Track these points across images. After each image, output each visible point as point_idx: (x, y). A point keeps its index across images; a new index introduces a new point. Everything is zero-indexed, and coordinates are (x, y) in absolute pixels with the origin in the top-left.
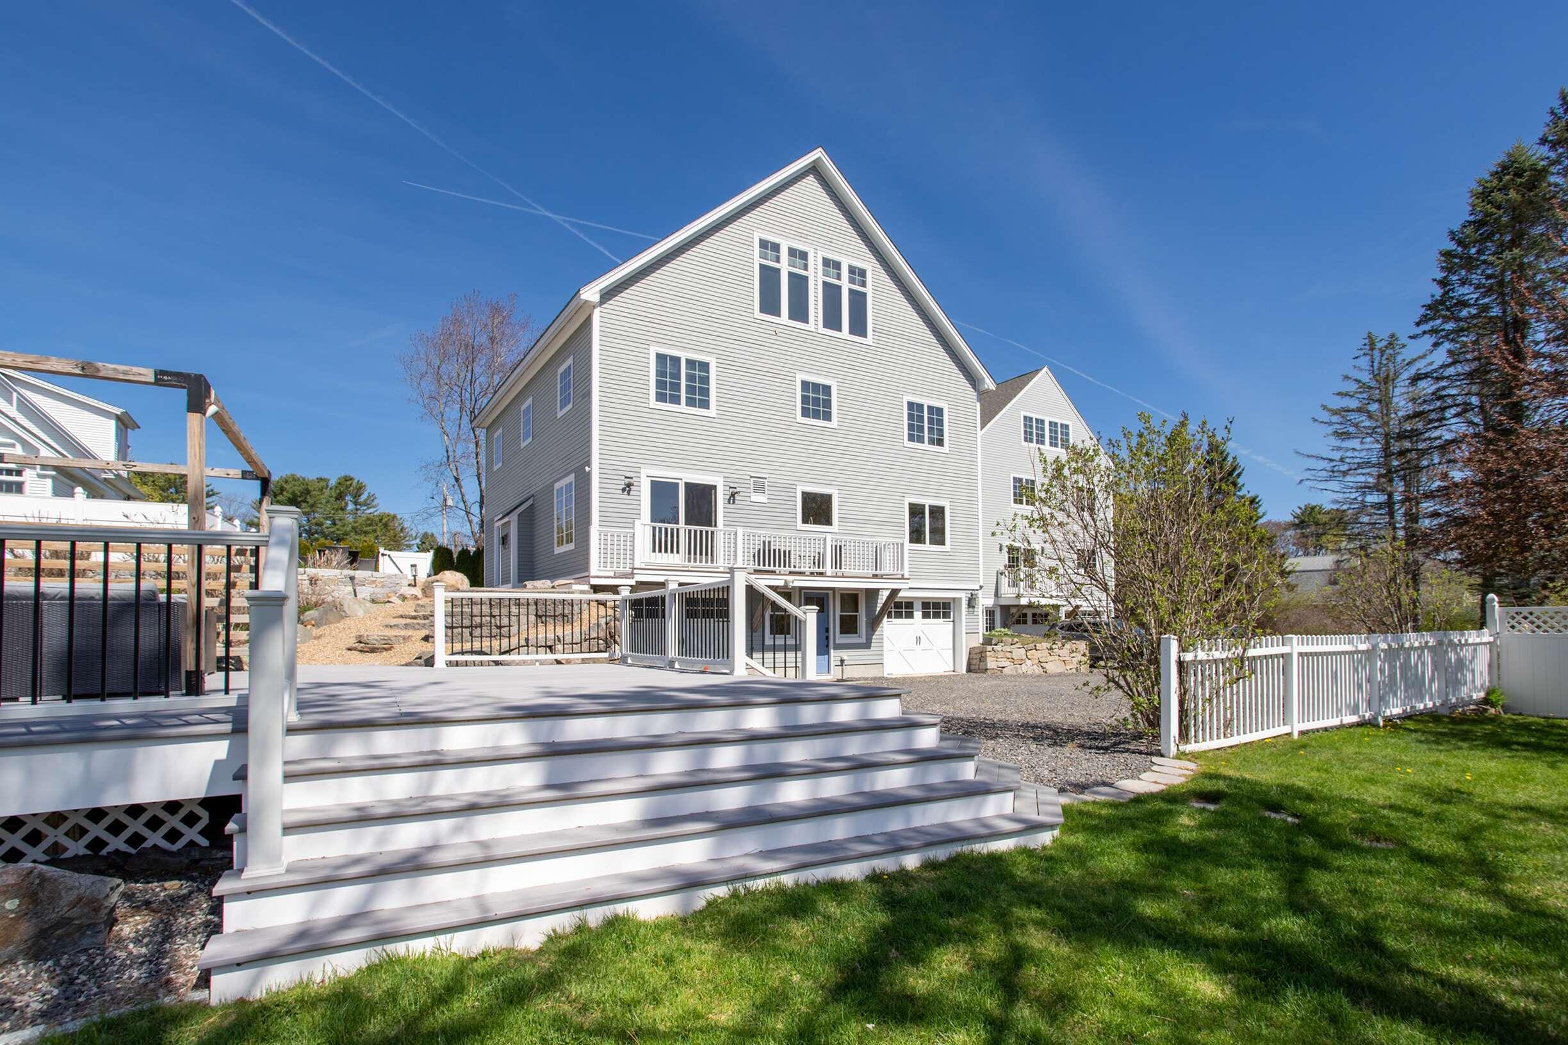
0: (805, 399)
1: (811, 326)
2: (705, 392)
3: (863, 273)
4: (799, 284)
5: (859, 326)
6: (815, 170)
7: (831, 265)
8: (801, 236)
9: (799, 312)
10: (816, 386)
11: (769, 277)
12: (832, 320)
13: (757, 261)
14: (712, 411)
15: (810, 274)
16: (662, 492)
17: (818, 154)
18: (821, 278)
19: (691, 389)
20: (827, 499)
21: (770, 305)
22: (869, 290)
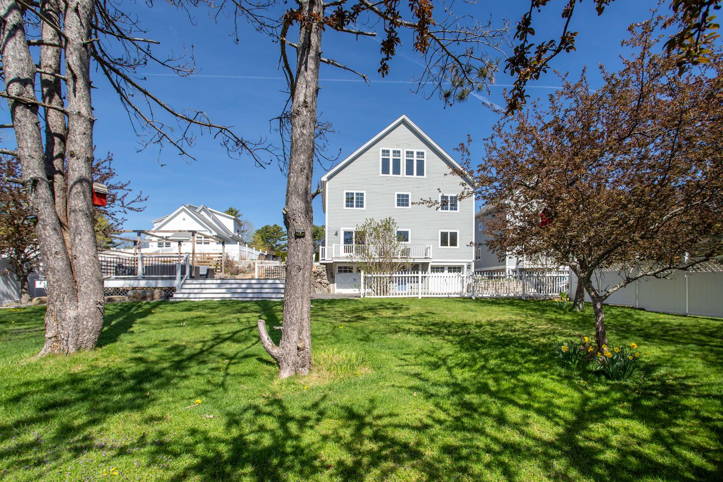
0: (398, 200)
1: (401, 175)
2: (362, 202)
3: (422, 153)
4: (397, 163)
5: (420, 172)
6: (403, 122)
7: (410, 153)
8: (398, 146)
9: (397, 171)
10: (403, 195)
11: (385, 162)
12: (409, 172)
13: (381, 157)
14: (365, 208)
15: (401, 158)
16: (348, 234)
17: (404, 117)
18: (405, 158)
19: (357, 202)
20: (406, 233)
21: (385, 170)
22: (425, 159)
